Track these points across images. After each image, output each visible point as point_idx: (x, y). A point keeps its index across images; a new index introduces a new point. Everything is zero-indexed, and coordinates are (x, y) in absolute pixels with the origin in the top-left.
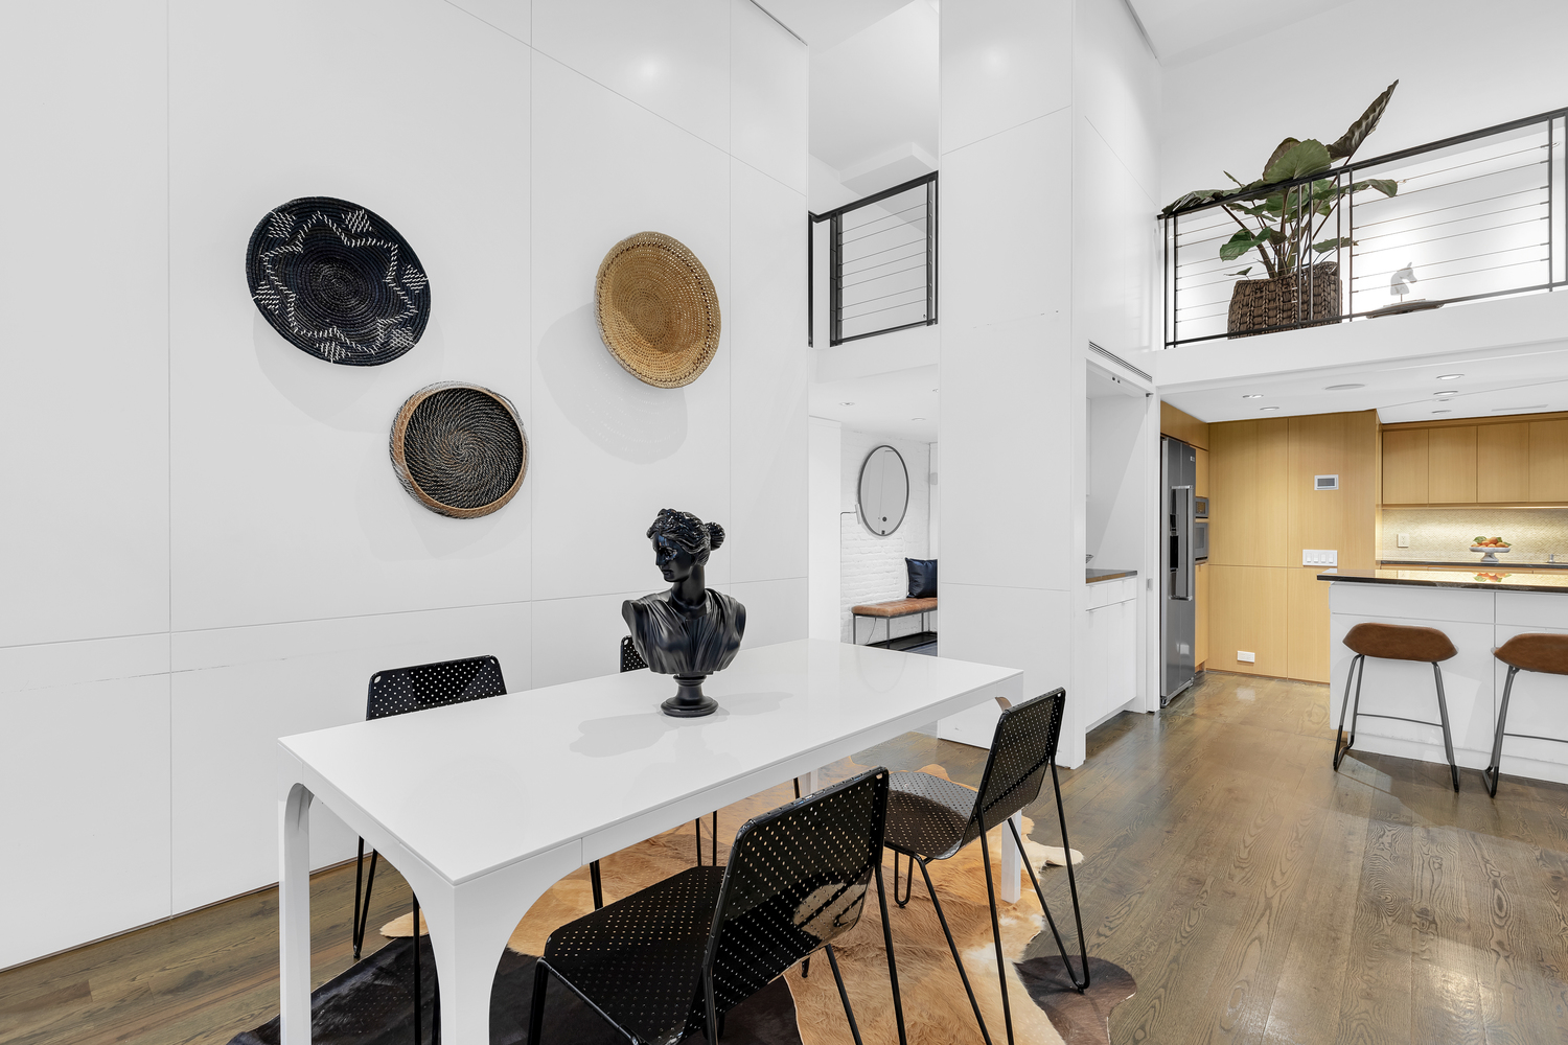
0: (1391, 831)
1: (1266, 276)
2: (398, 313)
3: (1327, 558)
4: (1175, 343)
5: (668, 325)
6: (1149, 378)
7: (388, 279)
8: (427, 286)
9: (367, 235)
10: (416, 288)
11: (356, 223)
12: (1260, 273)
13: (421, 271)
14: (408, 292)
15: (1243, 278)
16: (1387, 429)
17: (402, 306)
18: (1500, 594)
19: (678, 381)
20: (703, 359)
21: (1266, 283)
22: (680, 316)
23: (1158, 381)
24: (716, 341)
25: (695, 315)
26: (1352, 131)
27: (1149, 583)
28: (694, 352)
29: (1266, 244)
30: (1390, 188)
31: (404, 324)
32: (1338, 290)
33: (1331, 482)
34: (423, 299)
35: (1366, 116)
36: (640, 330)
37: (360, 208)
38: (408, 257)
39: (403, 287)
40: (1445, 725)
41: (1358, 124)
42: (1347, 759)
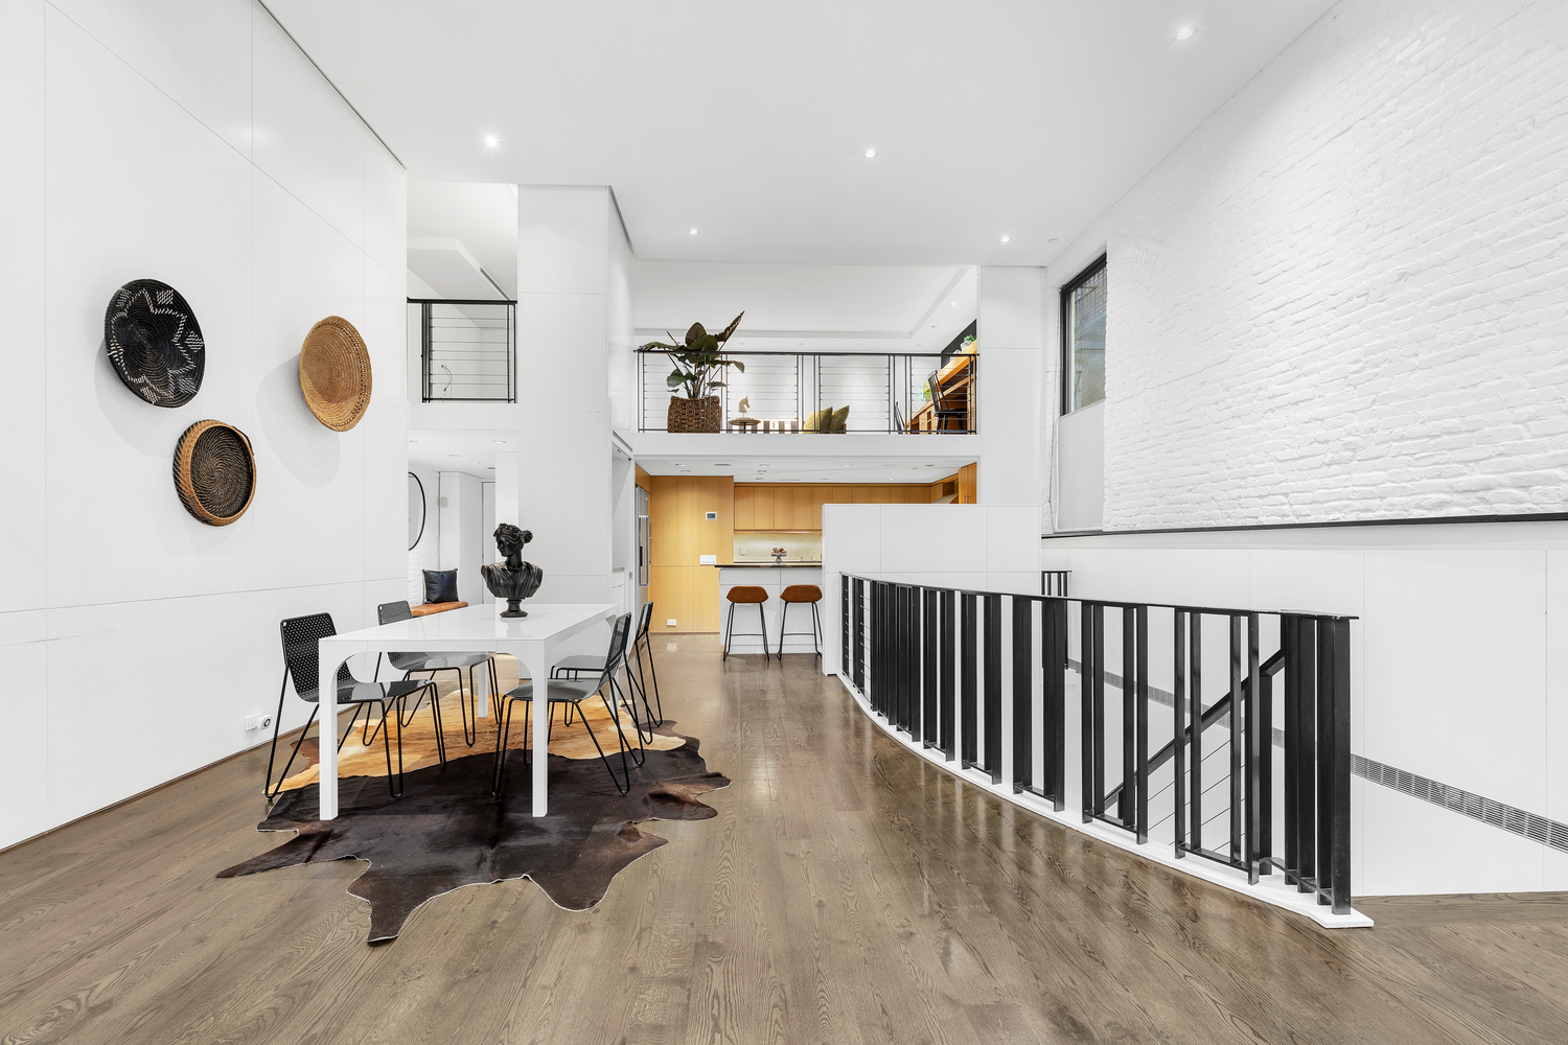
0: (747, 675)
1: (687, 397)
2: (182, 366)
3: (712, 559)
4: (644, 430)
5: (331, 381)
6: (631, 450)
7: (175, 340)
8: (203, 348)
9: (170, 306)
10: (195, 348)
11: (164, 298)
12: (683, 394)
13: (201, 337)
14: (189, 351)
15: (674, 394)
16: (738, 486)
17: (183, 362)
18: (784, 571)
19: (345, 426)
20: (358, 411)
21: (687, 401)
22: (339, 375)
23: (635, 452)
24: (368, 398)
25: (351, 376)
26: (726, 330)
27: (630, 574)
28: (351, 405)
29: (689, 382)
30: (741, 366)
31: (187, 374)
32: (720, 412)
33: (713, 516)
34: (200, 356)
35: (732, 325)
36: (314, 384)
37: (170, 288)
38: (193, 325)
39: (186, 346)
40: (764, 635)
41: (728, 328)
42: (727, 658)
